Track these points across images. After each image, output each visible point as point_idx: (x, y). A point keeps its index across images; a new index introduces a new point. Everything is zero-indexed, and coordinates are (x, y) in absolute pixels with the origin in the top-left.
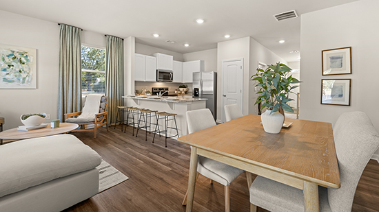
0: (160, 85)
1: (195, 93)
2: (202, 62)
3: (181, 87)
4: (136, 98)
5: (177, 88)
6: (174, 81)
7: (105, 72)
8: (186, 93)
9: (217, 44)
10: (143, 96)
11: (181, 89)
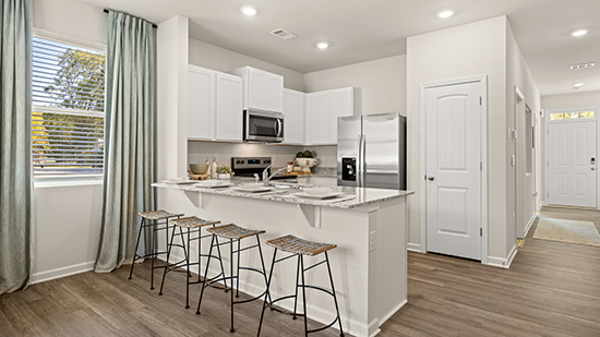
0: (250, 151)
1: (345, 170)
2: (357, 92)
3: (300, 155)
4: (193, 188)
5: (290, 158)
6: (287, 140)
7: (103, 115)
8: (313, 170)
9: (404, 40)
10: (214, 183)
11: (303, 161)
